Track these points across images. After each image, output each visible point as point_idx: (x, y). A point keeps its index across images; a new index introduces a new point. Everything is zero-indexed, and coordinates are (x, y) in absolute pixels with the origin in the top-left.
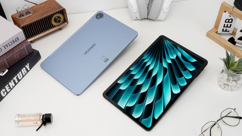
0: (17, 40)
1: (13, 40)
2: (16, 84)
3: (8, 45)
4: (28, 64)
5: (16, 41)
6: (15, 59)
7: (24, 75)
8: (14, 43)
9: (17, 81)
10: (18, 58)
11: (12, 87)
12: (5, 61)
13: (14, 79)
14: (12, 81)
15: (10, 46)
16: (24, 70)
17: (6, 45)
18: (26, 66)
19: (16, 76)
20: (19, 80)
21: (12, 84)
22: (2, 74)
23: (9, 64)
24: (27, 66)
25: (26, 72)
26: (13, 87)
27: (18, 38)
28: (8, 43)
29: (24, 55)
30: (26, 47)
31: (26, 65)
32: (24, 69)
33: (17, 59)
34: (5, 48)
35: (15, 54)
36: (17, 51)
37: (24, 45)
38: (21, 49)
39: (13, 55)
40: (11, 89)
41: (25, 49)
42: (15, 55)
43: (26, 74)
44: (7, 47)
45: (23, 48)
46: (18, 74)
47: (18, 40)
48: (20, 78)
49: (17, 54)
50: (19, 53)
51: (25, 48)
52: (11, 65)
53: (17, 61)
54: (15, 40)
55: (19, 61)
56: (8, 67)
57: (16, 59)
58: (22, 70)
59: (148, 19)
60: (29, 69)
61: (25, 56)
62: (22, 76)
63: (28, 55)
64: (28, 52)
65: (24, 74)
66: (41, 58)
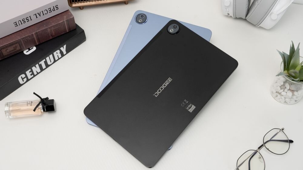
0: (55, 8)
1: (50, 8)
2: (42, 70)
3: (42, 14)
4: (65, 45)
5: (54, 10)
6: (48, 34)
7: (56, 60)
8: (51, 12)
9: (44, 66)
10: (54, 34)
11: (36, 73)
12: (34, 35)
13: (40, 63)
14: (37, 65)
15: (44, 15)
16: (57, 53)
17: (38, 13)
18: (62, 49)
19: (44, 60)
20: (47, 66)
21: (36, 69)
22: (27, 52)
23: (38, 39)
24: (64, 49)
25: (60, 56)
26: (38, 73)
27: (57, 6)
28: (42, 12)
29: (62, 31)
30: (67, 21)
31: (62, 47)
32: (58, 51)
33: (52, 35)
34: (37, 17)
35: (50, 28)
36: (53, 24)
37: (65, 18)
38: (60, 23)
39: (46, 29)
40: (34, 76)
41: (64, 24)
42: (49, 30)
43: (59, 59)
44: (40, 16)
45: (62, 21)
46: (48, 57)
47: (57, 9)
48: (49, 63)
49: (53, 29)
50: (55, 28)
51: (65, 22)
52: (41, 42)
53: (51, 38)
54: (52, 8)
55: (53, 37)
56: (37, 44)
57: (50, 35)
58: (55, 53)
59: (245, 20)
60: (65, 52)
61: (63, 33)
62: (52, 61)
63: (68, 31)
64: (69, 28)
65: (56, 58)
66: (85, 40)
